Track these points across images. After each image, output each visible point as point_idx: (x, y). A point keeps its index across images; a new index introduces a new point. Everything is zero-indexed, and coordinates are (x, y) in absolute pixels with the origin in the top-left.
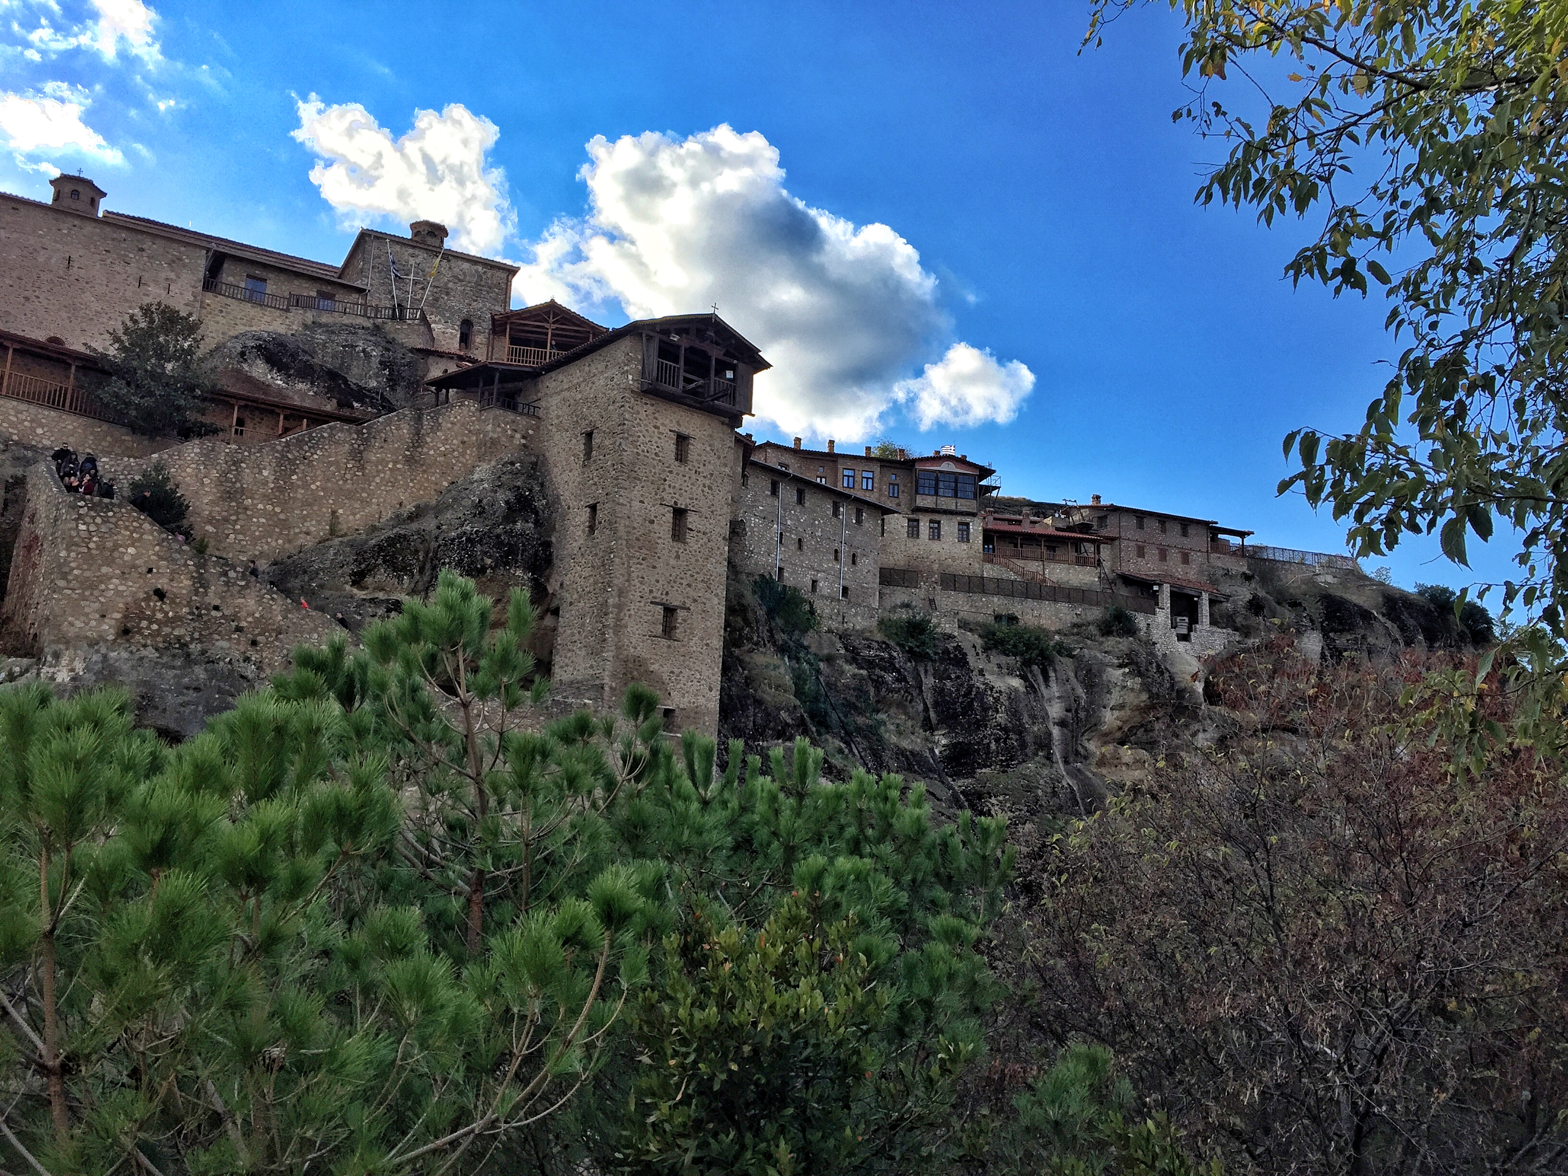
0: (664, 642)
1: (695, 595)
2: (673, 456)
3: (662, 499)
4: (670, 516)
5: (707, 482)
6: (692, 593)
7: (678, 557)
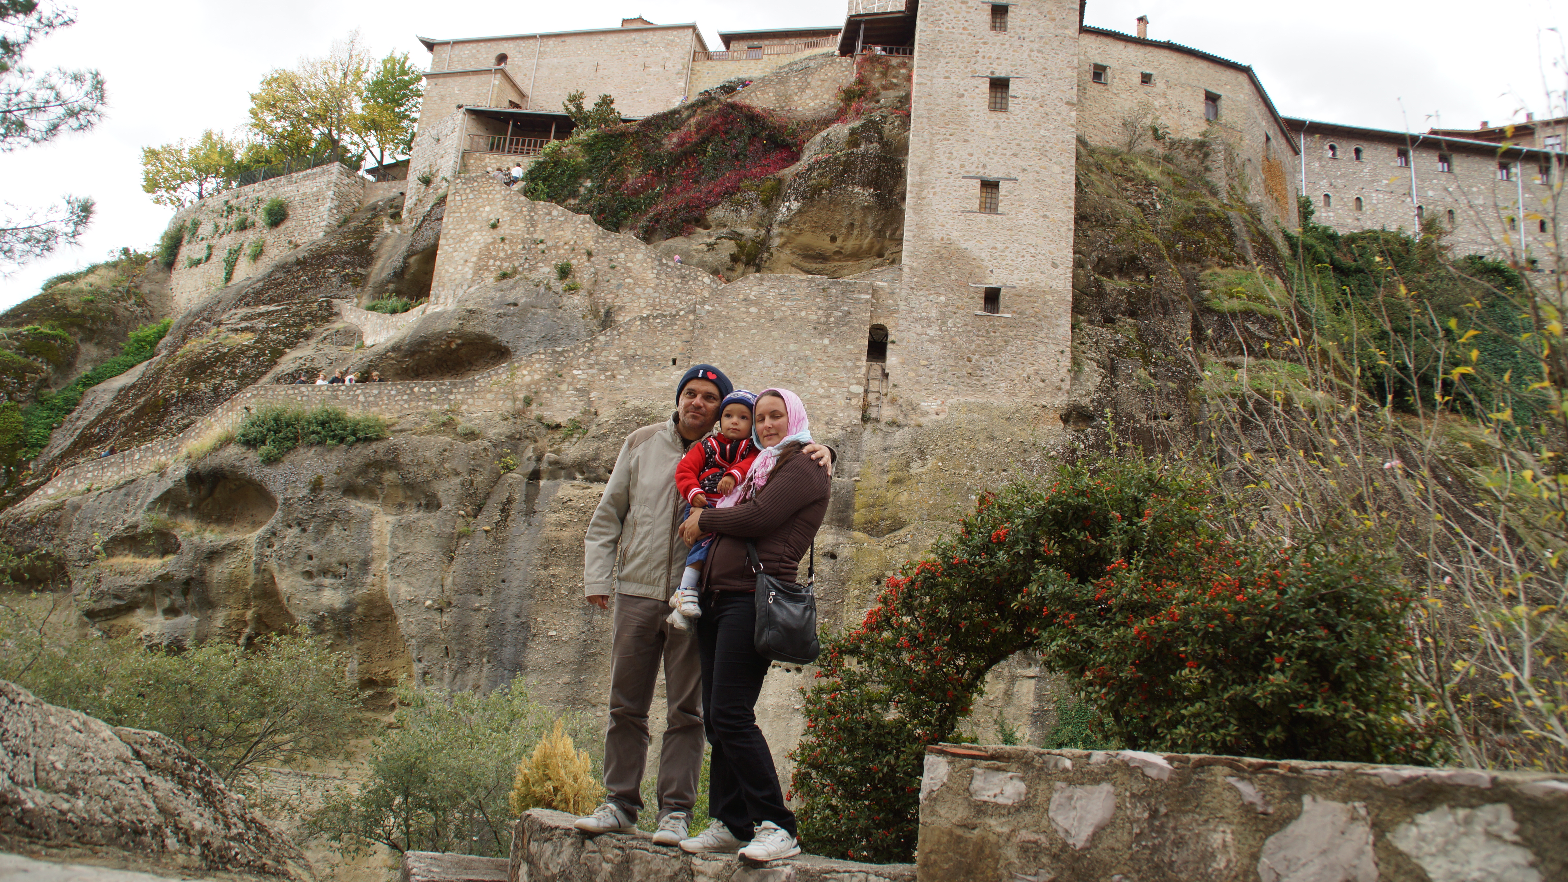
0: (985, 217)
1: (1024, 165)
2: (988, 26)
3: (975, 71)
4: (985, 87)
5: (1036, 46)
6: (1019, 162)
7: (998, 127)
